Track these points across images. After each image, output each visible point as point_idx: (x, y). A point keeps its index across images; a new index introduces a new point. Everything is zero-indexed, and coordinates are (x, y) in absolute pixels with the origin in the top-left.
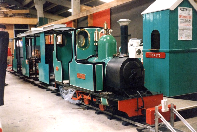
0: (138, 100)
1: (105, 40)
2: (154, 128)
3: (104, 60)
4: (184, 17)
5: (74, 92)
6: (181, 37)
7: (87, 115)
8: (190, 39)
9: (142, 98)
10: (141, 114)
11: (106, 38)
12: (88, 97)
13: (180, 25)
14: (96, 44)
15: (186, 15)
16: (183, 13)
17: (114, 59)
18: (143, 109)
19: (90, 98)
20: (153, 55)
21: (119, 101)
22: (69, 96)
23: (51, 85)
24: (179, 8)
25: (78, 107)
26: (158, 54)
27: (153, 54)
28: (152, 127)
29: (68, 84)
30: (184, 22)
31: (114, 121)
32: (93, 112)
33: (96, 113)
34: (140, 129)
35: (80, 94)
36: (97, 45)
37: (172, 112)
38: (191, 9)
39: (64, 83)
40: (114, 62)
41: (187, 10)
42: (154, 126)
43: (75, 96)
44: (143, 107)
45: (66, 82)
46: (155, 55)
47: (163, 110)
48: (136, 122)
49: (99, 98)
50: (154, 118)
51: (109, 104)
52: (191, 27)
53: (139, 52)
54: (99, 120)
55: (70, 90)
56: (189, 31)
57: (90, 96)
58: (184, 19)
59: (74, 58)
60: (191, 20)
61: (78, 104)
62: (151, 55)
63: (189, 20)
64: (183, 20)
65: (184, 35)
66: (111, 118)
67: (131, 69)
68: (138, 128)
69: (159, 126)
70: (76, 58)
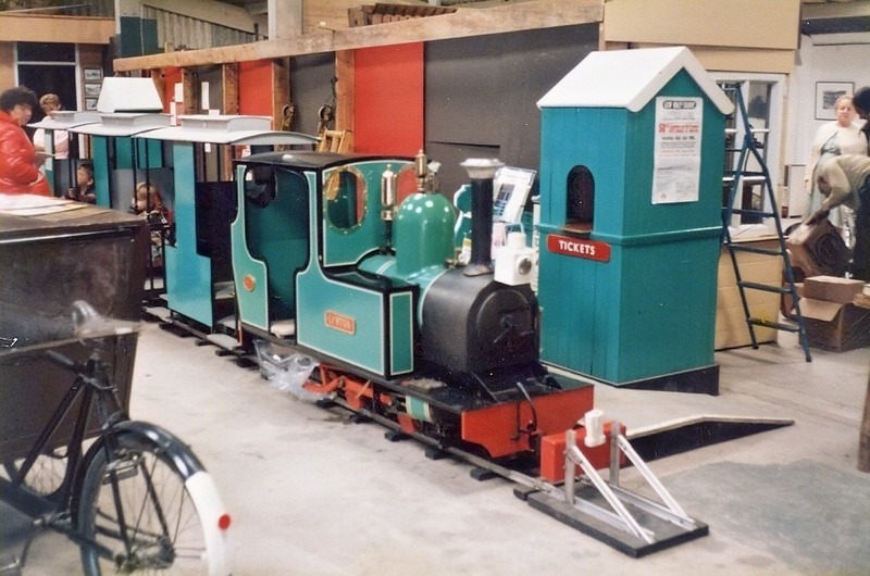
0: (518, 408)
1: (419, 210)
2: (563, 490)
3: (414, 275)
4: (675, 128)
5: (311, 368)
6: (661, 194)
7: (360, 443)
8: (693, 197)
9: (532, 403)
10: (528, 449)
11: (421, 203)
12: (365, 390)
13: (660, 157)
14: (385, 215)
15: (681, 123)
16: (672, 116)
17: (449, 278)
18: (534, 433)
19: (370, 393)
20: (572, 247)
21: (463, 414)
22: (292, 377)
23: (218, 329)
24: (660, 101)
25: (324, 414)
26: (587, 247)
27: (570, 243)
28: (557, 485)
29: (292, 337)
30: (675, 144)
31: (444, 465)
32: (375, 434)
33: (386, 436)
34: (523, 491)
35: (332, 375)
36: (389, 218)
37: (615, 446)
38: (700, 101)
39: (274, 335)
40: (449, 286)
41: (686, 105)
42: (563, 484)
43: (315, 377)
44: (532, 427)
45: (282, 329)
46: (579, 248)
47: (590, 441)
48: (513, 472)
49: (399, 396)
50: (564, 463)
51: (432, 416)
52: (697, 159)
53: (526, 266)
54: (399, 462)
55: (297, 357)
56: (688, 174)
57: (369, 387)
58: (674, 135)
59: (314, 260)
60: (698, 136)
61: (326, 405)
62: (565, 245)
63: (692, 138)
64: (671, 138)
65: (673, 187)
66: (438, 454)
67: (502, 312)
68: (519, 489)
69: (578, 484)
70: (321, 262)
